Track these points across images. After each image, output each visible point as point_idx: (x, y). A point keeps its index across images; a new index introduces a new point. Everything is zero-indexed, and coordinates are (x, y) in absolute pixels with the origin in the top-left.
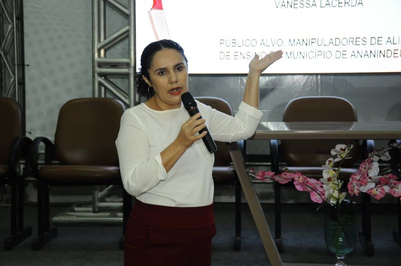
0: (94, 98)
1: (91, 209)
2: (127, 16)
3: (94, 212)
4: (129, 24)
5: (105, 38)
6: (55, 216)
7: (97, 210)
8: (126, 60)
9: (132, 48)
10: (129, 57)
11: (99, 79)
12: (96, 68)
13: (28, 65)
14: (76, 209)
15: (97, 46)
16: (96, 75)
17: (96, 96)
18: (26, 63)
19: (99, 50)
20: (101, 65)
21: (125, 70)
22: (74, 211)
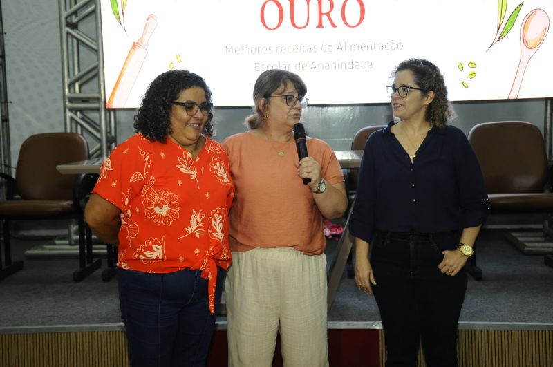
0: (66, 133)
1: (67, 242)
2: (96, 51)
3: (71, 244)
4: (98, 60)
5: (79, 71)
6: (29, 249)
7: (73, 243)
8: (96, 95)
9: (102, 83)
10: (100, 92)
11: (69, 114)
12: (67, 103)
13: (11, 102)
14: (57, 242)
15: (67, 81)
16: (67, 111)
17: (69, 131)
18: (9, 100)
19: (69, 86)
20: (72, 100)
21: (95, 105)
22: (55, 244)
